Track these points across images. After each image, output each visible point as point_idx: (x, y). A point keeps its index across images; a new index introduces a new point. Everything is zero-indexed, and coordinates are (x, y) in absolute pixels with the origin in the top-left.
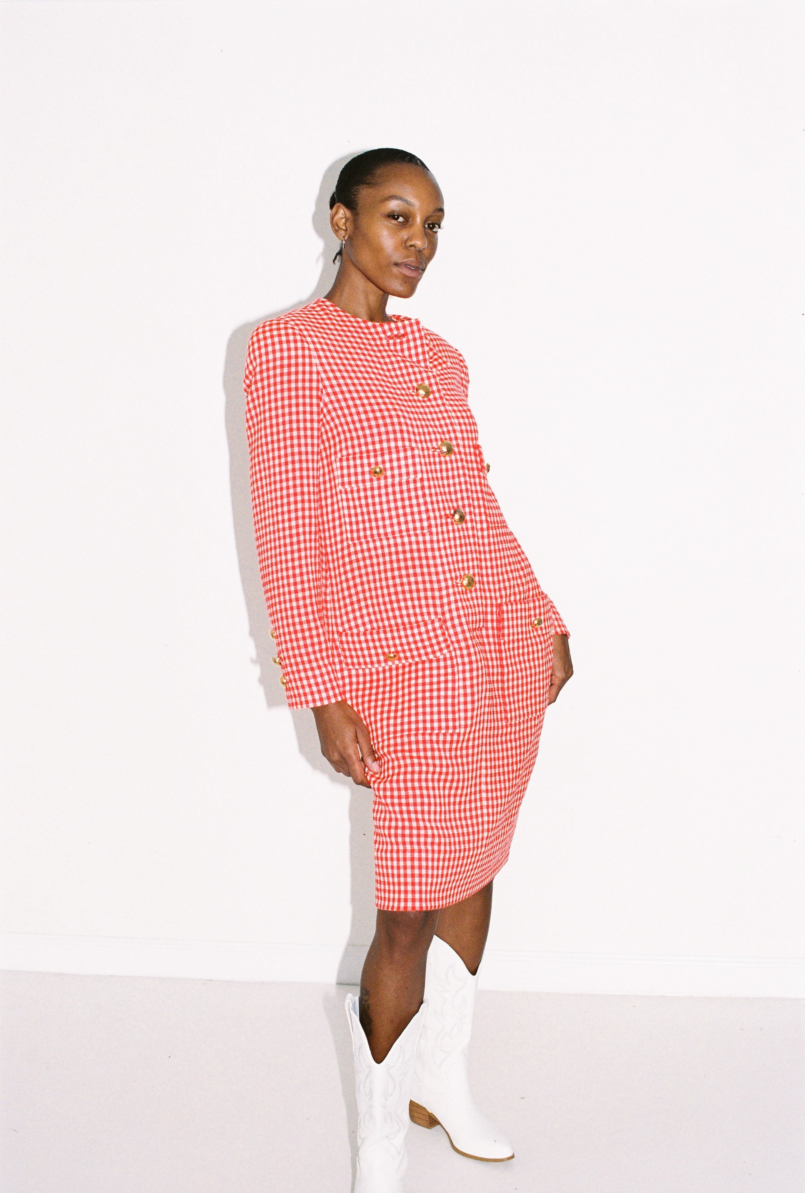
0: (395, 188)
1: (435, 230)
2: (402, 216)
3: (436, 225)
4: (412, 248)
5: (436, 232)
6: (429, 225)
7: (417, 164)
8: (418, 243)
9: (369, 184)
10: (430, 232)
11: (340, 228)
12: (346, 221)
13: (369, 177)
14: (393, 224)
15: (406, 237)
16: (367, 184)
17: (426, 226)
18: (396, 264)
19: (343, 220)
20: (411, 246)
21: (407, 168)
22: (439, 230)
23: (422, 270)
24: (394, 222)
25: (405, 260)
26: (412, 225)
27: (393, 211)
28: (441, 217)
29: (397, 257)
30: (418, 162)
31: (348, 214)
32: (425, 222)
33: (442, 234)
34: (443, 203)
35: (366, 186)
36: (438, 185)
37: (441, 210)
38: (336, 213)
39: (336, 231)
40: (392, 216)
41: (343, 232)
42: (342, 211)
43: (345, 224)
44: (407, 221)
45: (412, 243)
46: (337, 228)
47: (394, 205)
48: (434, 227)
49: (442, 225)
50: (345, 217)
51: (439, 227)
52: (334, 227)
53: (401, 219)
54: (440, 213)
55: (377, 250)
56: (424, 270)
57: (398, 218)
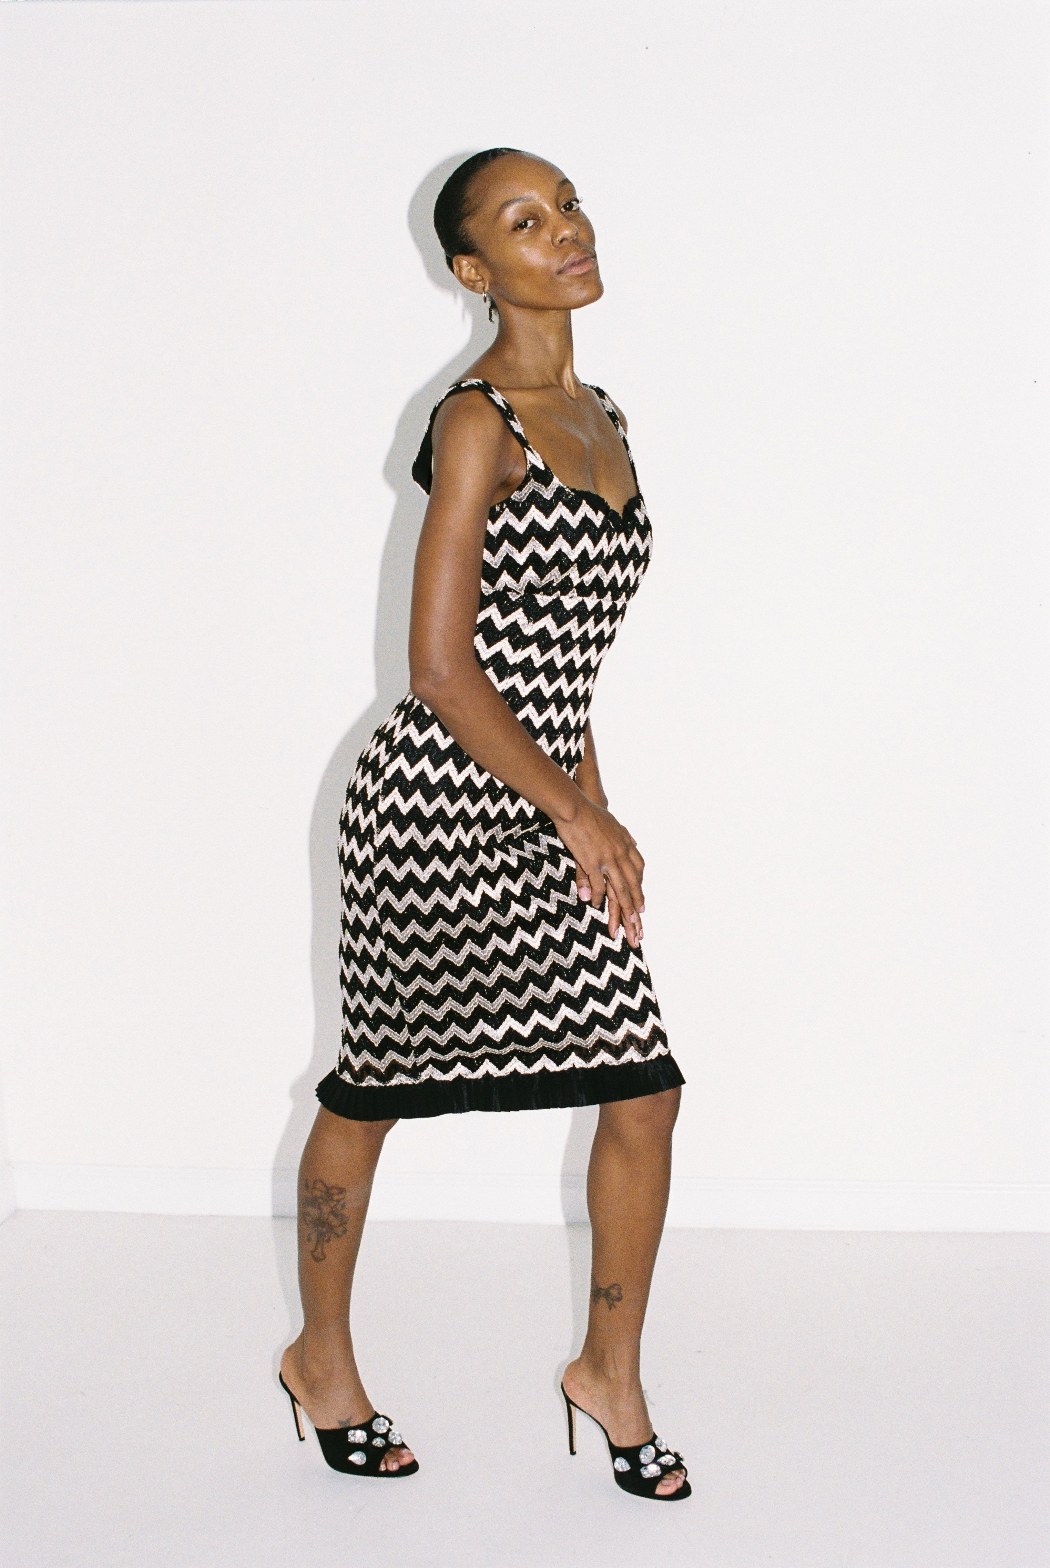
0: (499, 196)
1: (574, 208)
2: (529, 219)
3: (573, 202)
4: (565, 243)
5: (578, 209)
6: (565, 207)
7: (503, 154)
8: (567, 233)
9: (471, 213)
10: (570, 213)
11: (474, 282)
12: (476, 269)
13: (466, 205)
14: (526, 233)
15: (549, 238)
16: (468, 215)
17: (563, 210)
18: (560, 272)
19: (473, 271)
20: (562, 241)
21: (495, 165)
22: (580, 205)
23: (593, 257)
24: (526, 230)
25: (566, 262)
26: (546, 221)
27: (516, 222)
28: (572, 190)
29: (555, 264)
30: (504, 151)
31: (473, 260)
32: (558, 207)
33: (585, 207)
34: (561, 173)
35: (468, 218)
36: (542, 159)
37: (566, 182)
38: (460, 268)
39: (473, 288)
40: (520, 226)
41: (480, 283)
42: (465, 262)
43: (477, 274)
44: (539, 220)
45: (560, 238)
46: (471, 283)
47: (511, 214)
48: (571, 206)
49: (578, 198)
50: (472, 266)
51: (578, 201)
52: (468, 286)
53: (530, 223)
54: (567, 186)
55: (529, 272)
56: (595, 256)
57: (526, 224)
